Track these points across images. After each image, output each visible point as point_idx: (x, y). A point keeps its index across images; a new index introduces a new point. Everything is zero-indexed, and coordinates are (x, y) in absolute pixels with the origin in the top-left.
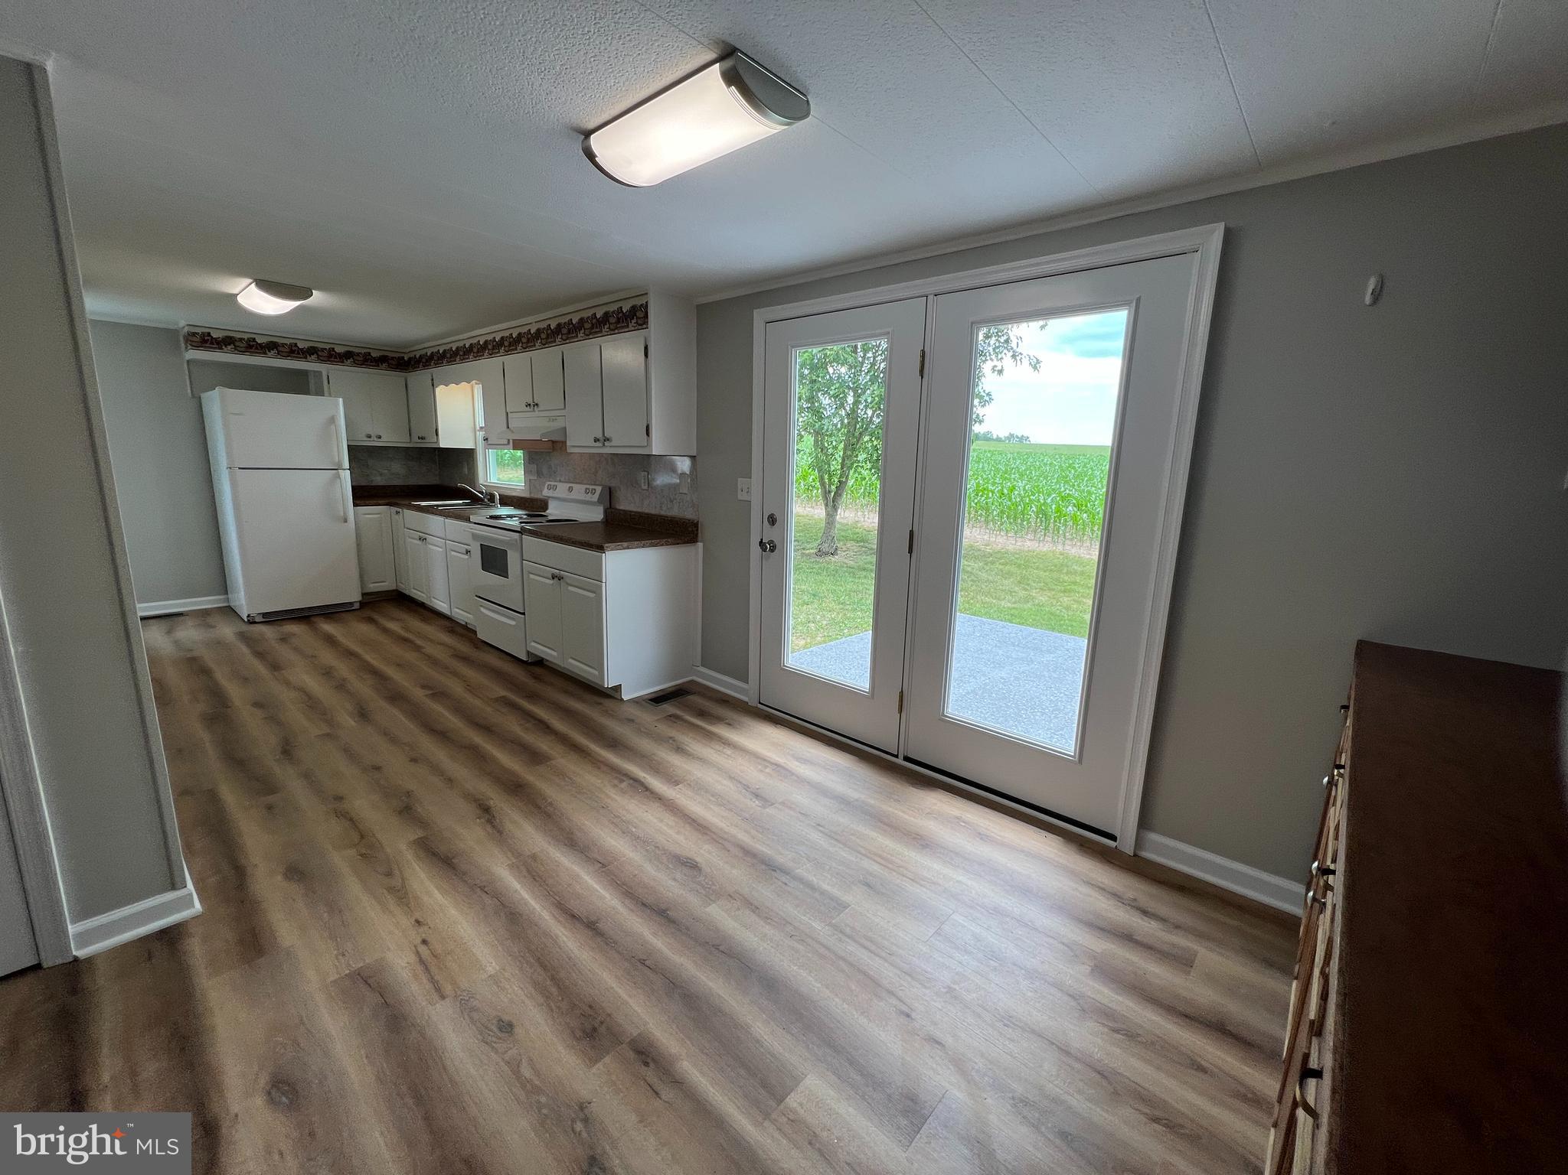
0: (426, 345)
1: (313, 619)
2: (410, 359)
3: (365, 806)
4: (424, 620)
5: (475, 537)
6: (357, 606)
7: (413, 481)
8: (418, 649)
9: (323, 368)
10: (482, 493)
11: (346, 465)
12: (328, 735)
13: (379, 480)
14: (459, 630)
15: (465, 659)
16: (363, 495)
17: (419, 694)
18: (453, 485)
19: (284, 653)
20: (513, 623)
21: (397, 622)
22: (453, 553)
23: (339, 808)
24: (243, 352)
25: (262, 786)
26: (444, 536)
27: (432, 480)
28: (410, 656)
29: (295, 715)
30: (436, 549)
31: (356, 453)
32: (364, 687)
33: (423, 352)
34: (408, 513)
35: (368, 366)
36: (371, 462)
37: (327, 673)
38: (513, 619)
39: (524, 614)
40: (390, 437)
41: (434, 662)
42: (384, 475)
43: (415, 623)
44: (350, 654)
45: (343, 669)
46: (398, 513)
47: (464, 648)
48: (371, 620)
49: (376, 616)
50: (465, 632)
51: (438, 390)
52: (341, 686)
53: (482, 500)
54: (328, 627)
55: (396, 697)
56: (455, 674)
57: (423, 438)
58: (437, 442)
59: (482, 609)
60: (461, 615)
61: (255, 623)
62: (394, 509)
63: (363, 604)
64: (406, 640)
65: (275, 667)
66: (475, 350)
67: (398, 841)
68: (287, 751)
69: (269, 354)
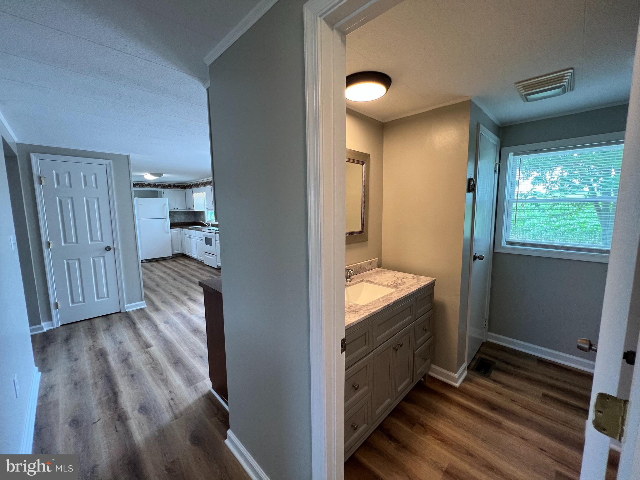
0: (190, 182)
1: (159, 261)
2: (186, 185)
3: (176, 293)
4: (190, 260)
5: (204, 235)
6: (171, 258)
7: (187, 221)
8: (188, 267)
9: (162, 190)
10: (206, 224)
11: (169, 217)
12: (167, 283)
13: (177, 221)
14: (200, 263)
15: (201, 269)
16: (173, 225)
17: (188, 276)
18: (198, 221)
19: (152, 268)
20: (214, 258)
21: (182, 261)
22: (198, 240)
23: (171, 294)
24: (141, 187)
25: (154, 291)
26: (195, 236)
27: (192, 220)
28: (186, 268)
29: (159, 280)
30: (193, 240)
31: (172, 214)
32: (174, 275)
33: (190, 184)
34: (185, 230)
35: (174, 188)
36: (175, 216)
37: (165, 272)
38: (213, 257)
39: (216, 255)
40: (181, 208)
41: (192, 269)
42: (179, 219)
43: (187, 261)
44: (170, 268)
45: (169, 271)
46: (183, 230)
47: (200, 266)
48: (175, 261)
49: (176, 260)
50: (201, 263)
51: (194, 194)
52: (169, 275)
53: (206, 225)
54: (163, 263)
55: (183, 276)
56: (198, 272)
57: (190, 208)
58: (194, 209)
59: (206, 255)
60: (200, 258)
61: (143, 262)
62: (182, 229)
63: (172, 257)
64: (184, 265)
65: (151, 271)
66: (200, 184)
67: (185, 298)
68: (158, 286)
69: (148, 187)
